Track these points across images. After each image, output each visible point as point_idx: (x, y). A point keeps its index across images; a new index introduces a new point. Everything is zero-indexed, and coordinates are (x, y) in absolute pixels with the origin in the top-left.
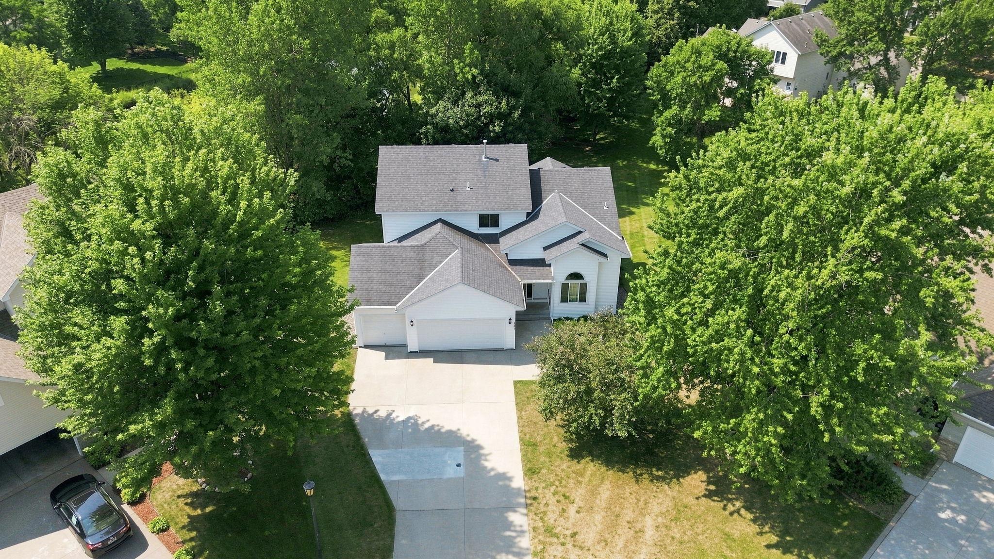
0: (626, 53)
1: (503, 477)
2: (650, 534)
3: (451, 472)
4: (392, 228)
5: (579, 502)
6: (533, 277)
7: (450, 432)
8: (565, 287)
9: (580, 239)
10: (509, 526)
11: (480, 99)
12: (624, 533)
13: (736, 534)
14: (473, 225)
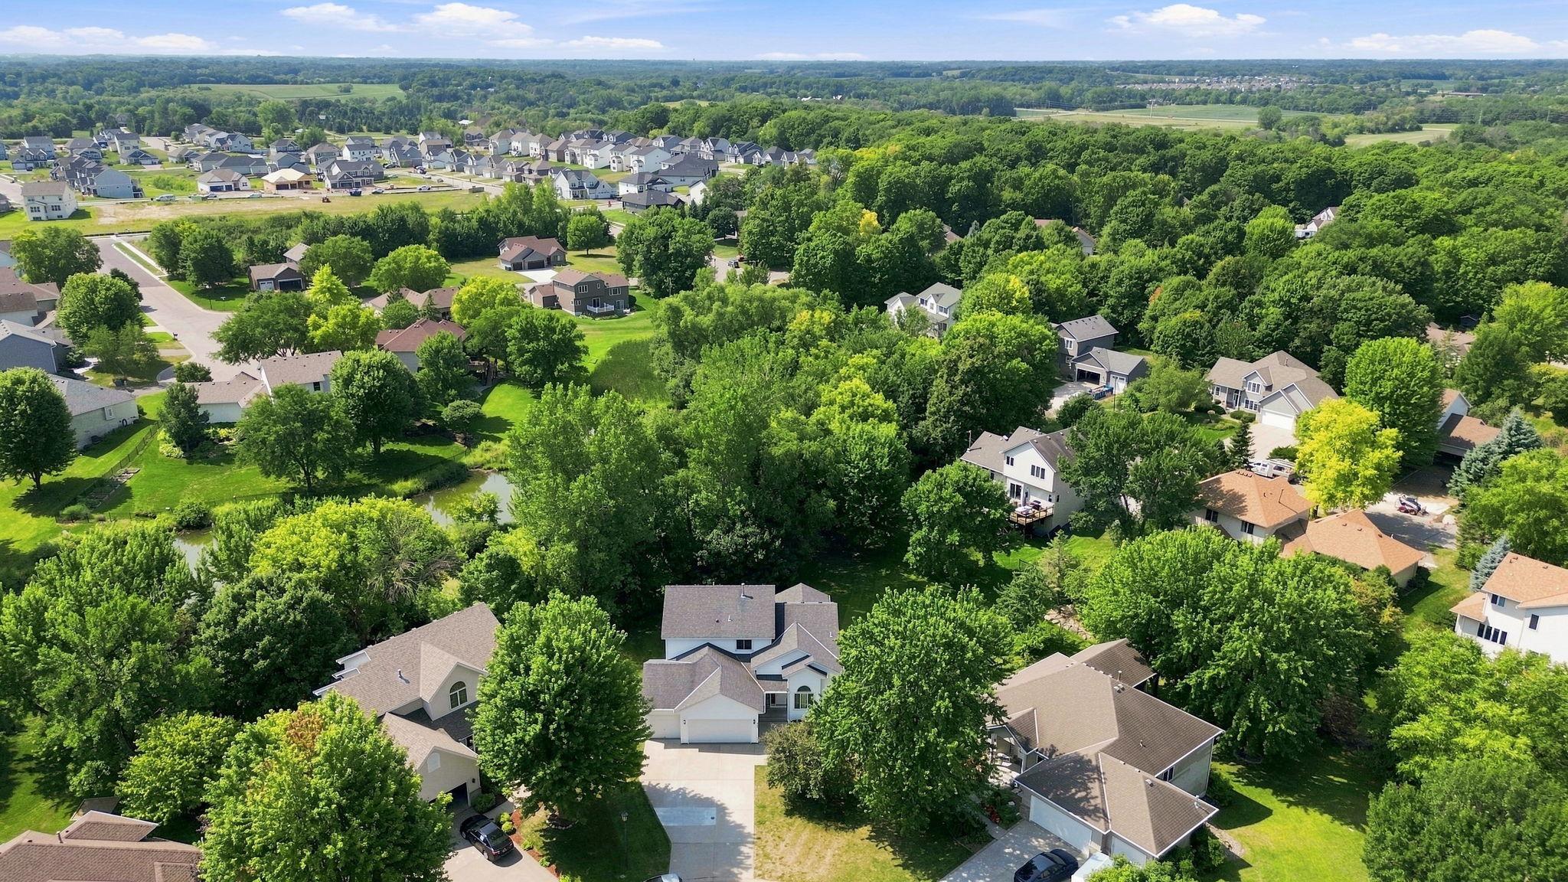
0: (884, 476)
1: (740, 826)
2: (828, 859)
3: (709, 822)
4: (673, 648)
5: (787, 841)
6: (772, 688)
7: (707, 799)
8: (797, 696)
9: (807, 661)
10: (740, 853)
11: (749, 530)
12: (813, 857)
13: (881, 859)
14: (732, 647)
